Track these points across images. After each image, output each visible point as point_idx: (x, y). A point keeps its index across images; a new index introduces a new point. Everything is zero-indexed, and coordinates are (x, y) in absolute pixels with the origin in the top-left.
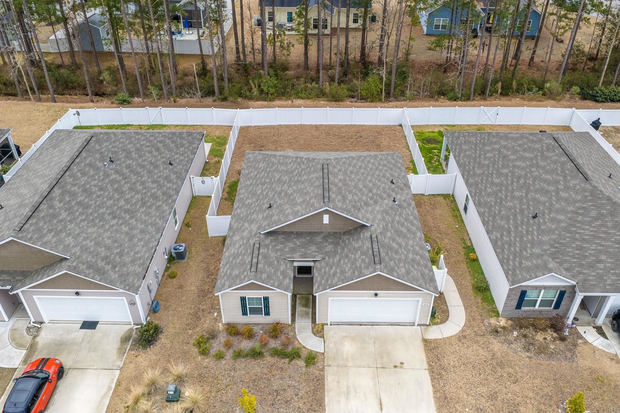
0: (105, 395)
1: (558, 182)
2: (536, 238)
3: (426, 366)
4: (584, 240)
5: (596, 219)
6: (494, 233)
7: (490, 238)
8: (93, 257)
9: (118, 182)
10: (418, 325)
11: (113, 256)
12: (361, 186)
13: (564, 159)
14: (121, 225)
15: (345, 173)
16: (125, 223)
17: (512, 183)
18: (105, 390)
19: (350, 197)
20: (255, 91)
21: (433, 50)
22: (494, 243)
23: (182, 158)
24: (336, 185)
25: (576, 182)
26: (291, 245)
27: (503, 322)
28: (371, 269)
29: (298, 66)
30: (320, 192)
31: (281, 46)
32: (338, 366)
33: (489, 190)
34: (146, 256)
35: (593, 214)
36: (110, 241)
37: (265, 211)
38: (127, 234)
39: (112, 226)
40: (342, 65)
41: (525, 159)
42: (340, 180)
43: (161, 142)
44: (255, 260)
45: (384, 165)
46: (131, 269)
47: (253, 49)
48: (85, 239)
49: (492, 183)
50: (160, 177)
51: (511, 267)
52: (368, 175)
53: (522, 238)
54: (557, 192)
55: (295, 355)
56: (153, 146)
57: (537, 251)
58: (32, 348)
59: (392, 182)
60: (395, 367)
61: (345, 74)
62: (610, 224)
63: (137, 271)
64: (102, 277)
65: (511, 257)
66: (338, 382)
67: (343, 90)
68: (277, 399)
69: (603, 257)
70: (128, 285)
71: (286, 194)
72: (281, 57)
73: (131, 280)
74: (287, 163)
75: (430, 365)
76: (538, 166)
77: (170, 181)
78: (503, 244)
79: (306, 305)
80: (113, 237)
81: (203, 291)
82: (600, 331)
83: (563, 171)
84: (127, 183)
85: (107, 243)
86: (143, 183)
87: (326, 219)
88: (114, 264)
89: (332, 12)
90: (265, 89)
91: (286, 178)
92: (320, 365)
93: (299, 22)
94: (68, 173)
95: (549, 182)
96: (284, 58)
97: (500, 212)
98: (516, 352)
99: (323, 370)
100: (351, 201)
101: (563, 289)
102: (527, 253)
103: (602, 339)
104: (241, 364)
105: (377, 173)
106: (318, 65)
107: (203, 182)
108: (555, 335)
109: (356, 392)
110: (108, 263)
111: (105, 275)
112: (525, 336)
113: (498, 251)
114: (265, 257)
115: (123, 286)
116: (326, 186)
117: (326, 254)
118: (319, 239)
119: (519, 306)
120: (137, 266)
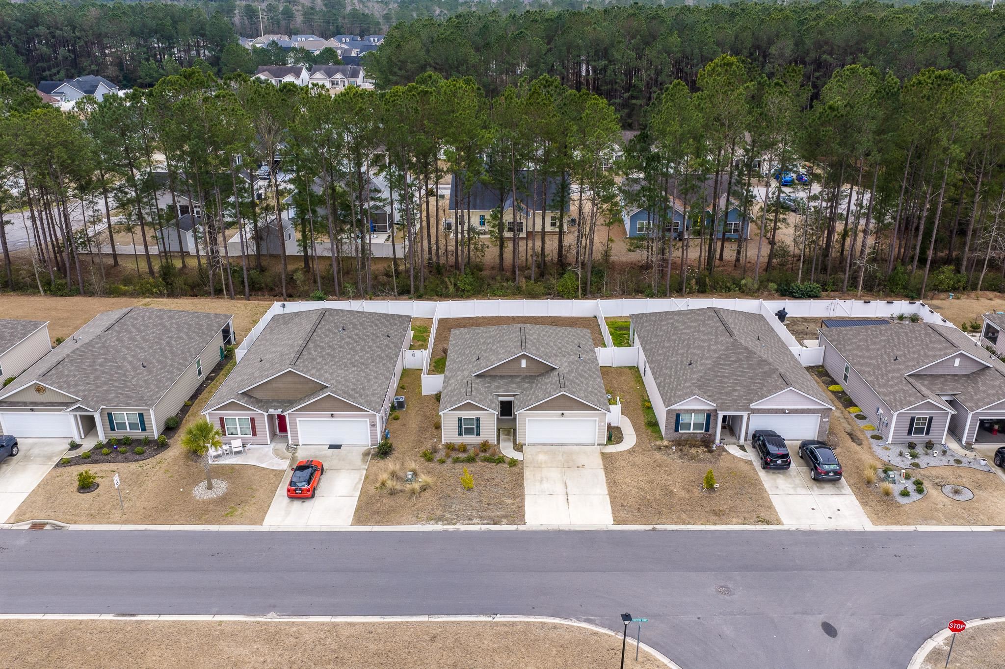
0: (358, 483)
1: (711, 340)
2: (688, 377)
3: (602, 467)
4: (724, 377)
5: (735, 362)
6: (660, 378)
9: (351, 344)
10: (598, 445)
12: (552, 344)
13: (719, 324)
14: (360, 371)
15: (539, 335)
16: (362, 370)
17: (678, 345)
18: (357, 480)
19: (543, 349)
20: (452, 289)
21: (633, 251)
22: (659, 386)
23: (396, 333)
24: (531, 341)
25: (725, 339)
26: (496, 384)
27: (665, 443)
28: (557, 391)
29: (493, 268)
30: (519, 344)
31: (476, 249)
32: (534, 467)
33: (660, 352)
35: (733, 358)
36: (355, 379)
37: (474, 362)
38: (365, 377)
39: (354, 371)
40: (538, 266)
41: (690, 327)
42: (535, 338)
43: (378, 320)
44: (469, 390)
45: (573, 335)
46: (373, 399)
47: (446, 251)
48: (338, 376)
49: (663, 347)
50: (382, 344)
51: (668, 397)
52: (558, 339)
53: (679, 378)
54: (709, 347)
55: (501, 460)
56: (372, 322)
57: (687, 384)
58: (293, 459)
59: (579, 346)
60: (578, 467)
61: (542, 275)
62: (745, 366)
63: (377, 401)
64: (354, 400)
65: (669, 391)
66: (534, 475)
67: (540, 288)
68: (488, 484)
69: (738, 388)
70: (372, 407)
71: (491, 349)
72: (475, 258)
73: (374, 405)
74: (490, 331)
75: (605, 466)
76: (699, 331)
77: (390, 348)
78: (665, 385)
79: (508, 434)
80: (356, 377)
81: (424, 427)
82: (742, 448)
83: (716, 332)
84: (358, 345)
85: (352, 380)
86: (370, 347)
87: (524, 363)
89: (527, 214)
90: (461, 286)
91: (490, 340)
92: (520, 466)
93: (495, 224)
94: (315, 334)
95: (704, 341)
96: (478, 260)
97: (666, 365)
98: (673, 459)
99: (522, 469)
100: (543, 352)
101: (708, 412)
102: (681, 386)
103: (742, 452)
104: (459, 466)
105: (567, 339)
106: (514, 266)
107: (414, 355)
108: (705, 450)
109: (548, 480)
110: (356, 393)
111: (356, 399)
112: (681, 450)
113: (661, 389)
114: (476, 389)
116: (523, 340)
117: (524, 389)
118: (518, 380)
119: (677, 430)
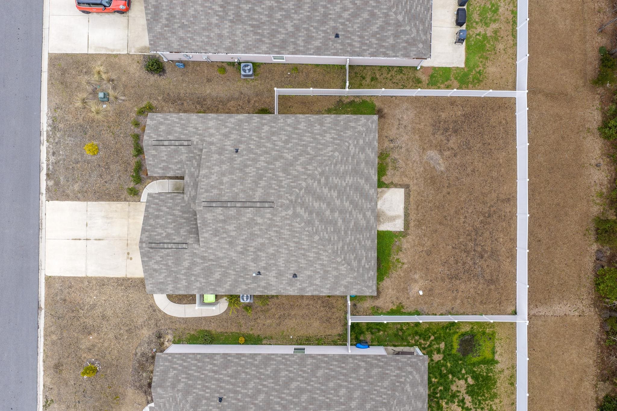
2: (195, 391)
3: (129, 276)
6: (222, 360)
7: (218, 354)
8: (167, 6)
11: (178, 21)
14: (217, 15)
16: (222, 18)
17: (280, 397)
24: (240, 214)
32: (129, 212)
33: (284, 373)
34: (193, 47)
36: (194, 13)
38: (210, 24)
42: (253, 219)
46: (173, 40)
49: (292, 379)
50: (308, 30)
51: (175, 360)
53: (202, 379)
57: (180, 386)
59: (296, 275)
60: (128, 254)
63: (173, 45)
64: (152, 20)
65: (185, 364)
66: (116, 211)
68: (103, 168)
70: (155, 42)
73: (161, 43)
75: (129, 279)
77: (307, 42)
80: (199, 13)
85: (189, 11)
86: (287, 17)
88: (170, 25)
92: (130, 198)
98: (140, 345)
99: (125, 200)
102: (183, 378)
104: (130, 141)
105: (303, 261)
109: (108, 223)
110: (167, 19)
111: (155, 22)
113: (199, 356)
114: (176, 151)
115: (152, 38)
120: (178, 43)
